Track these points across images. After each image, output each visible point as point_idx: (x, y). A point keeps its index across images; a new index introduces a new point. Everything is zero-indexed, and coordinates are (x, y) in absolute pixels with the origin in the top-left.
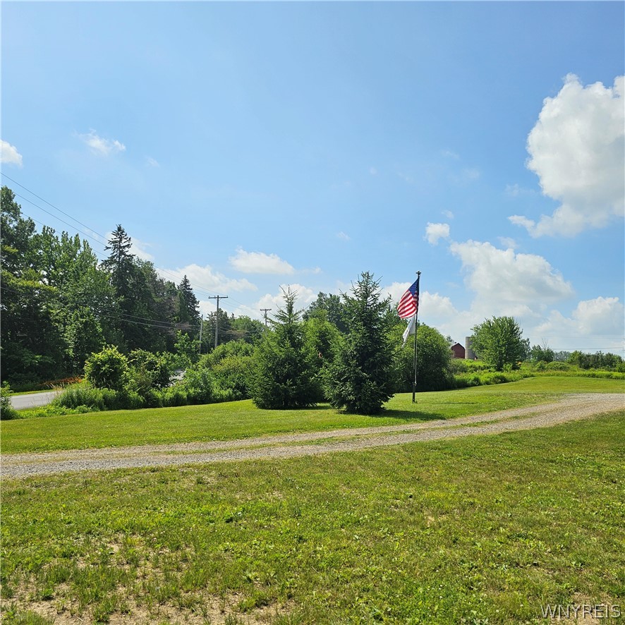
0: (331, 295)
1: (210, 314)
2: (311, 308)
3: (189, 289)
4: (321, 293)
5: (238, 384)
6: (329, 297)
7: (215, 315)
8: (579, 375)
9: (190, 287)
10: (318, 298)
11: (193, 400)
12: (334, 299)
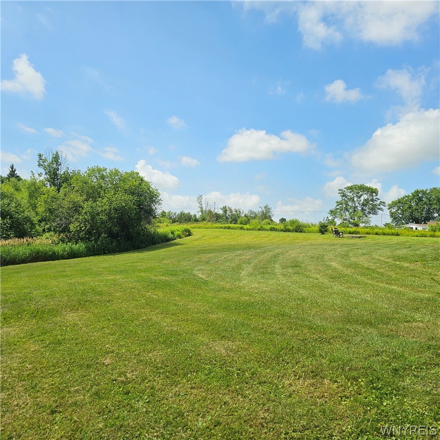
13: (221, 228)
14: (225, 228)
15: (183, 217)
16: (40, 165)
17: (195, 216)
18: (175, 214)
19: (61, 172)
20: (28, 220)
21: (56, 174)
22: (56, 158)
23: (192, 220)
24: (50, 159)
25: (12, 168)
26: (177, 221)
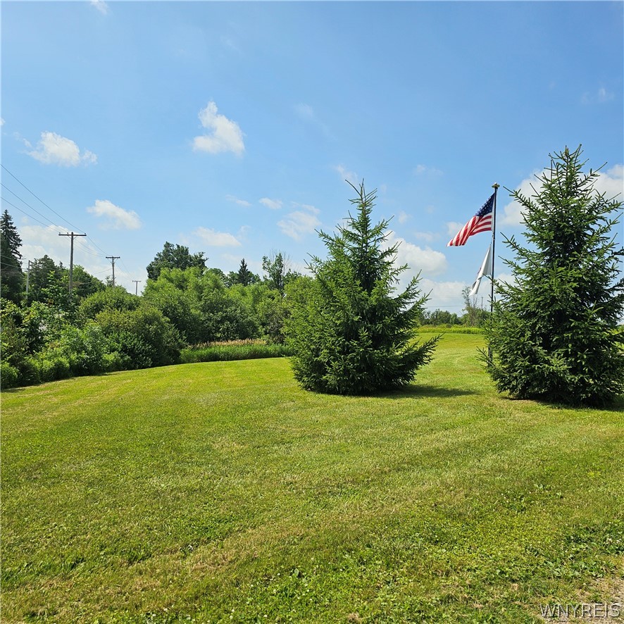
0: (178, 246)
1: (33, 261)
2: (156, 259)
3: (12, 227)
4: (168, 244)
5: (124, 346)
6: (176, 247)
7: (40, 263)
8: (454, 332)
9: (13, 226)
10: (164, 248)
11: (80, 370)
12: (182, 251)
13: (460, 332)
14: (464, 332)
15: (438, 317)
16: (264, 268)
17: (456, 316)
18: (428, 313)
19: (284, 273)
20: (251, 323)
21: (279, 276)
22: (279, 260)
23: (450, 321)
24: (273, 263)
25: (243, 263)
26: (431, 323)
